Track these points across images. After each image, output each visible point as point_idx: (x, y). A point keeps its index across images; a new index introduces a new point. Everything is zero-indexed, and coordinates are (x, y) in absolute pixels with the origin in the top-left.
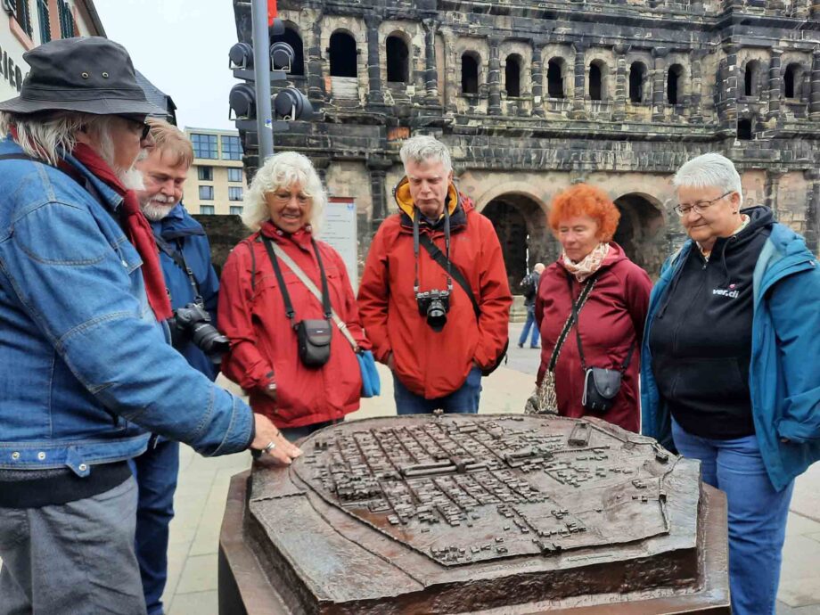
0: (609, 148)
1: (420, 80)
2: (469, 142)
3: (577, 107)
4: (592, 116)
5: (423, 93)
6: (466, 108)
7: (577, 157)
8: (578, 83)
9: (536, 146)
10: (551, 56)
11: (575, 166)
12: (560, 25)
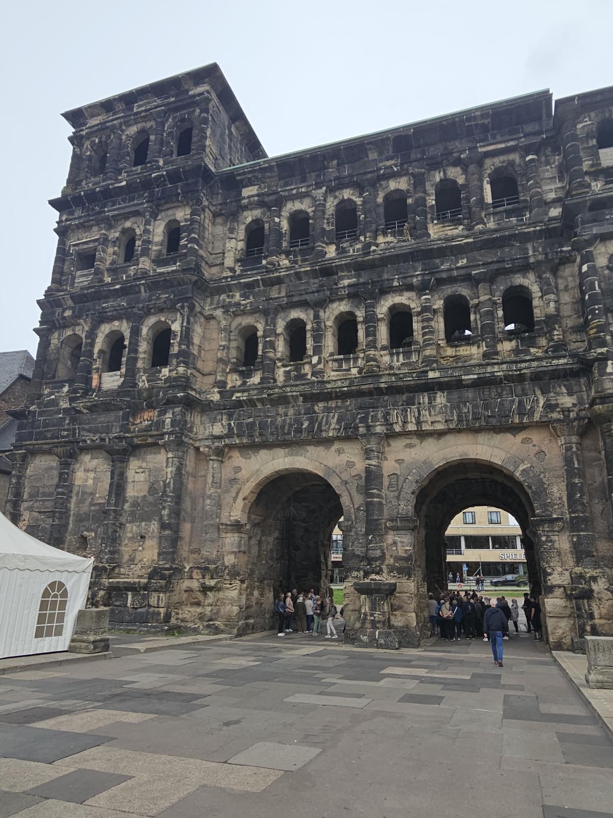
0: (409, 402)
1: (175, 362)
2: (230, 417)
3: (369, 360)
4: (391, 368)
5: (174, 374)
6: (239, 383)
7: (364, 420)
9: (310, 412)
10: (336, 312)
11: (362, 430)
12: (342, 278)
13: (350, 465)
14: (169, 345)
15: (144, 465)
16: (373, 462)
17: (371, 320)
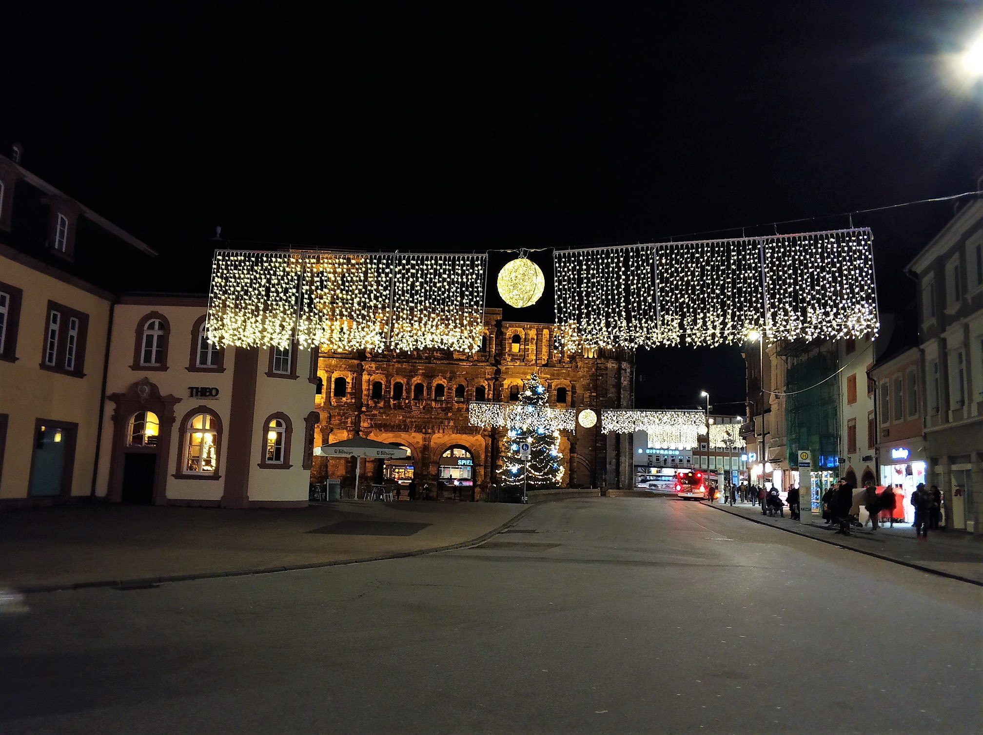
0: (442, 423)
1: (349, 395)
2: (371, 420)
3: (427, 404)
4: (435, 408)
5: (350, 400)
6: (373, 405)
7: (424, 427)
8: (429, 393)
9: (405, 421)
10: (416, 382)
11: (424, 430)
12: (419, 369)
13: (418, 442)
14: (345, 388)
15: (336, 437)
16: (427, 443)
17: (429, 388)
